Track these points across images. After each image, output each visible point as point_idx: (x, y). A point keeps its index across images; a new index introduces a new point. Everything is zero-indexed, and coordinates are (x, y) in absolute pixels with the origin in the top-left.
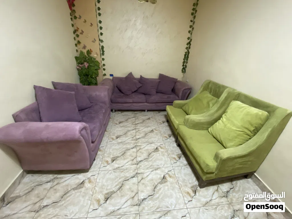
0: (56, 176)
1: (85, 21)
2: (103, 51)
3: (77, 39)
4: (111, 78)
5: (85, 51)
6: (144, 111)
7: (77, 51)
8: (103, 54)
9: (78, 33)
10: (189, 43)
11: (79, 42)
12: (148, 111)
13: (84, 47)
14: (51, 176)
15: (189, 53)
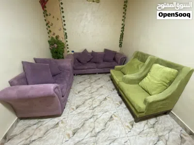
0: (39, 120)
2: (66, 36)
6: (96, 74)
7: (49, 37)
8: (66, 38)
9: (49, 25)
11: (50, 31)
12: (98, 73)
13: (54, 34)
14: (36, 121)
15: (123, 34)
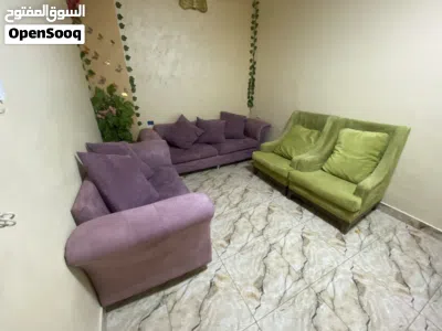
1: (101, 37)
2: (133, 86)
3: (88, 67)
4: (151, 126)
5: (104, 87)
6: (215, 167)
7: (90, 88)
8: (133, 90)
9: (89, 57)
10: (253, 67)
11: (91, 73)
12: (221, 166)
13: (103, 81)
15: (254, 80)
